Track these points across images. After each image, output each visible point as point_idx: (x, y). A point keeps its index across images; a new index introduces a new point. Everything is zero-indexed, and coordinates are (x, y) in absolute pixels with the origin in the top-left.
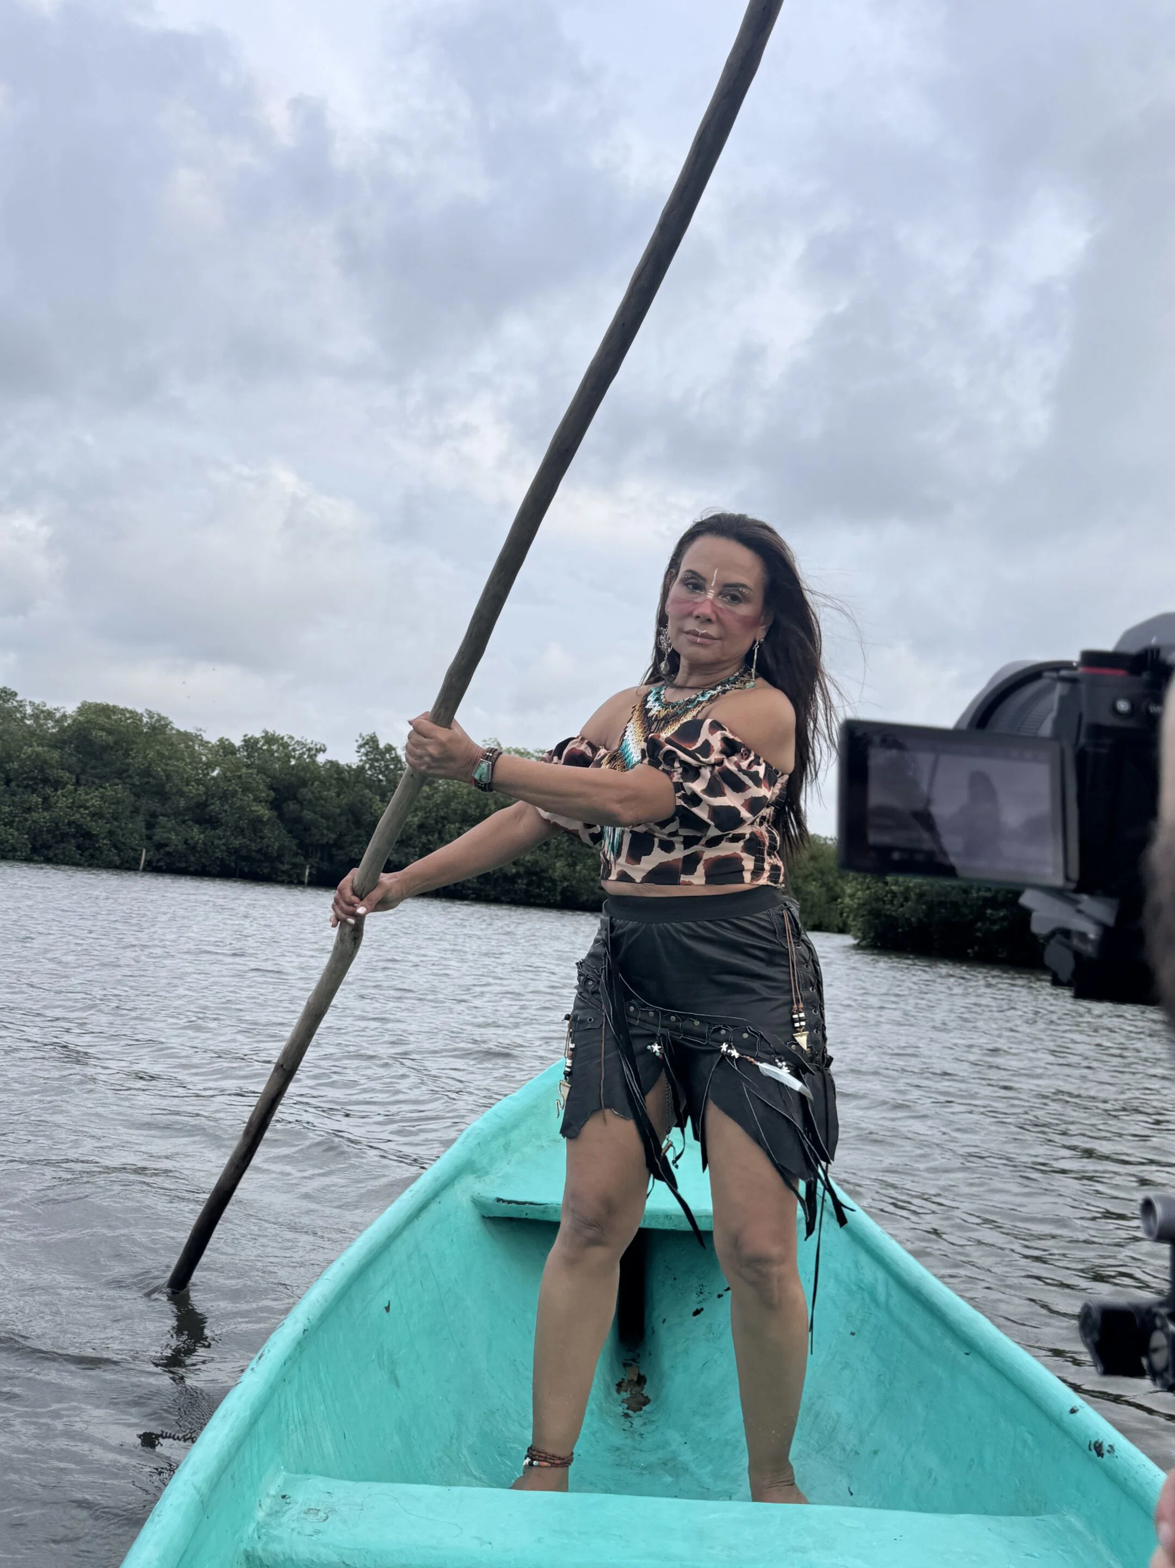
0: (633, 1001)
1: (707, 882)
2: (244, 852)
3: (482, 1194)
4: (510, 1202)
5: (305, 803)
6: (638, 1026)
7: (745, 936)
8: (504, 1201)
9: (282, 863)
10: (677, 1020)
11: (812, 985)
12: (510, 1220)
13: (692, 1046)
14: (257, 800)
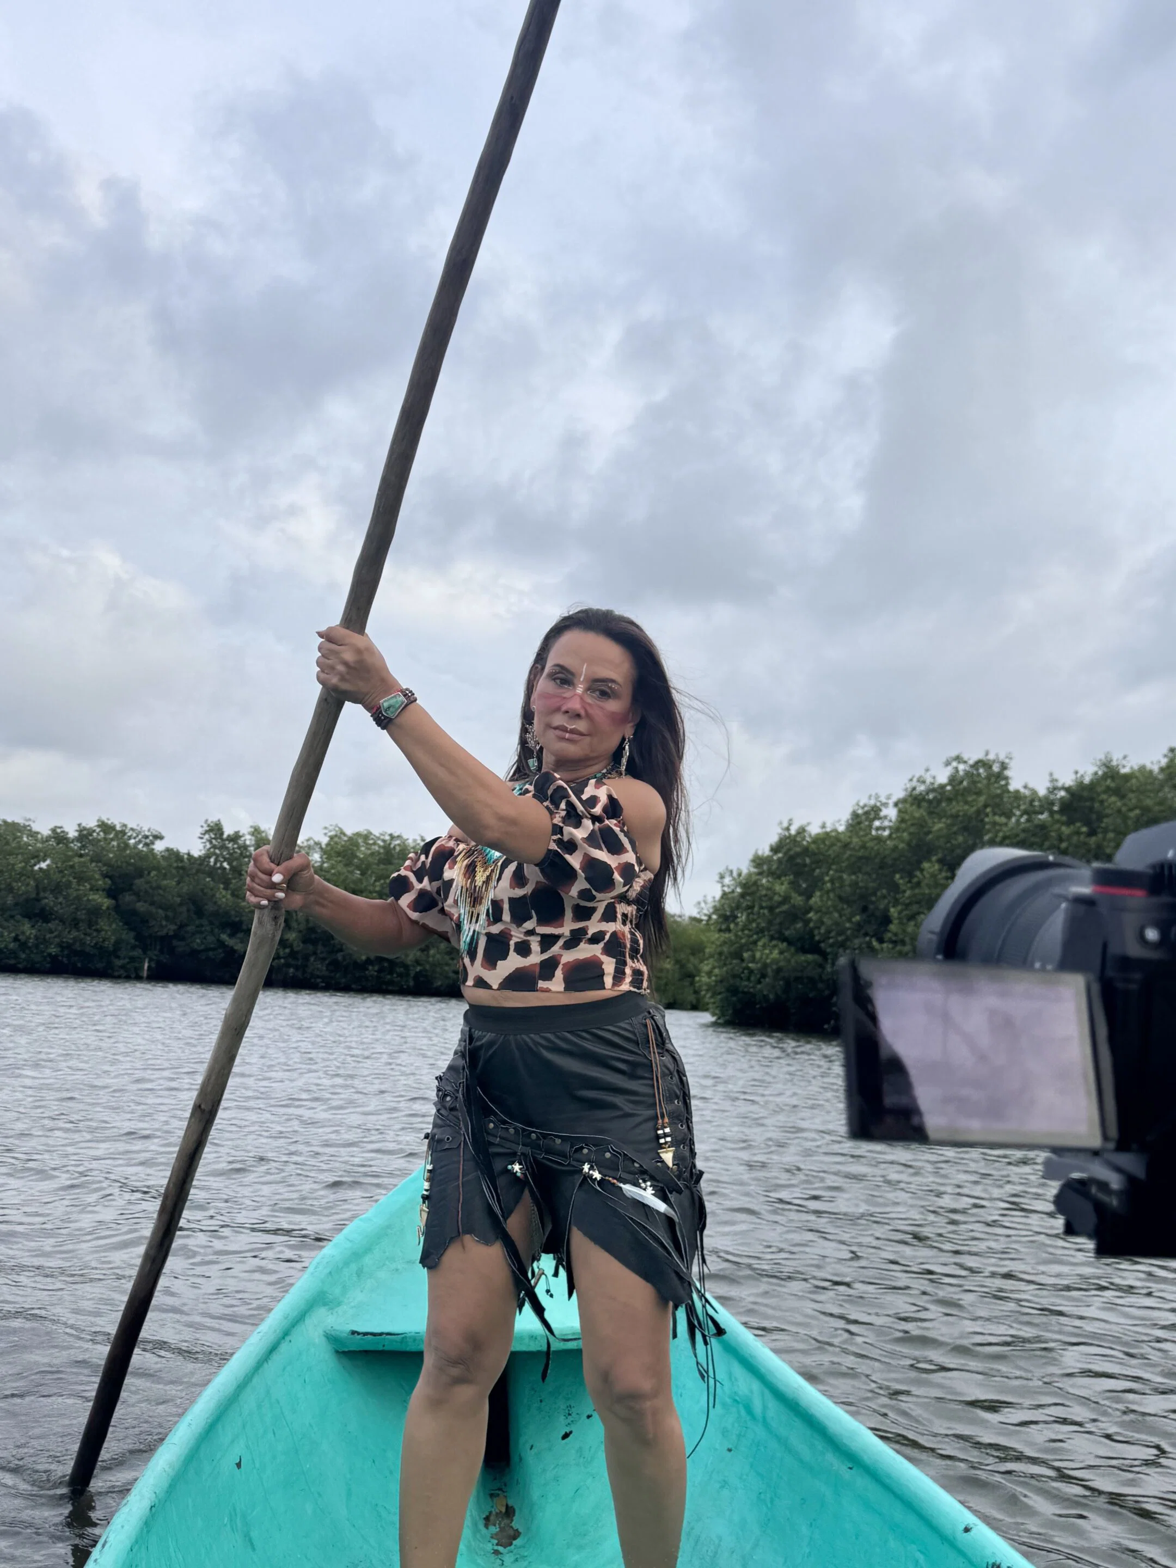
0: (492, 1118)
1: (567, 989)
2: (77, 947)
3: (336, 1327)
4: (365, 1334)
5: (142, 894)
6: (498, 1145)
7: (609, 1048)
8: (359, 1333)
9: (118, 957)
10: (538, 1138)
11: (677, 1097)
12: (366, 1352)
13: (555, 1166)
14: (94, 889)
